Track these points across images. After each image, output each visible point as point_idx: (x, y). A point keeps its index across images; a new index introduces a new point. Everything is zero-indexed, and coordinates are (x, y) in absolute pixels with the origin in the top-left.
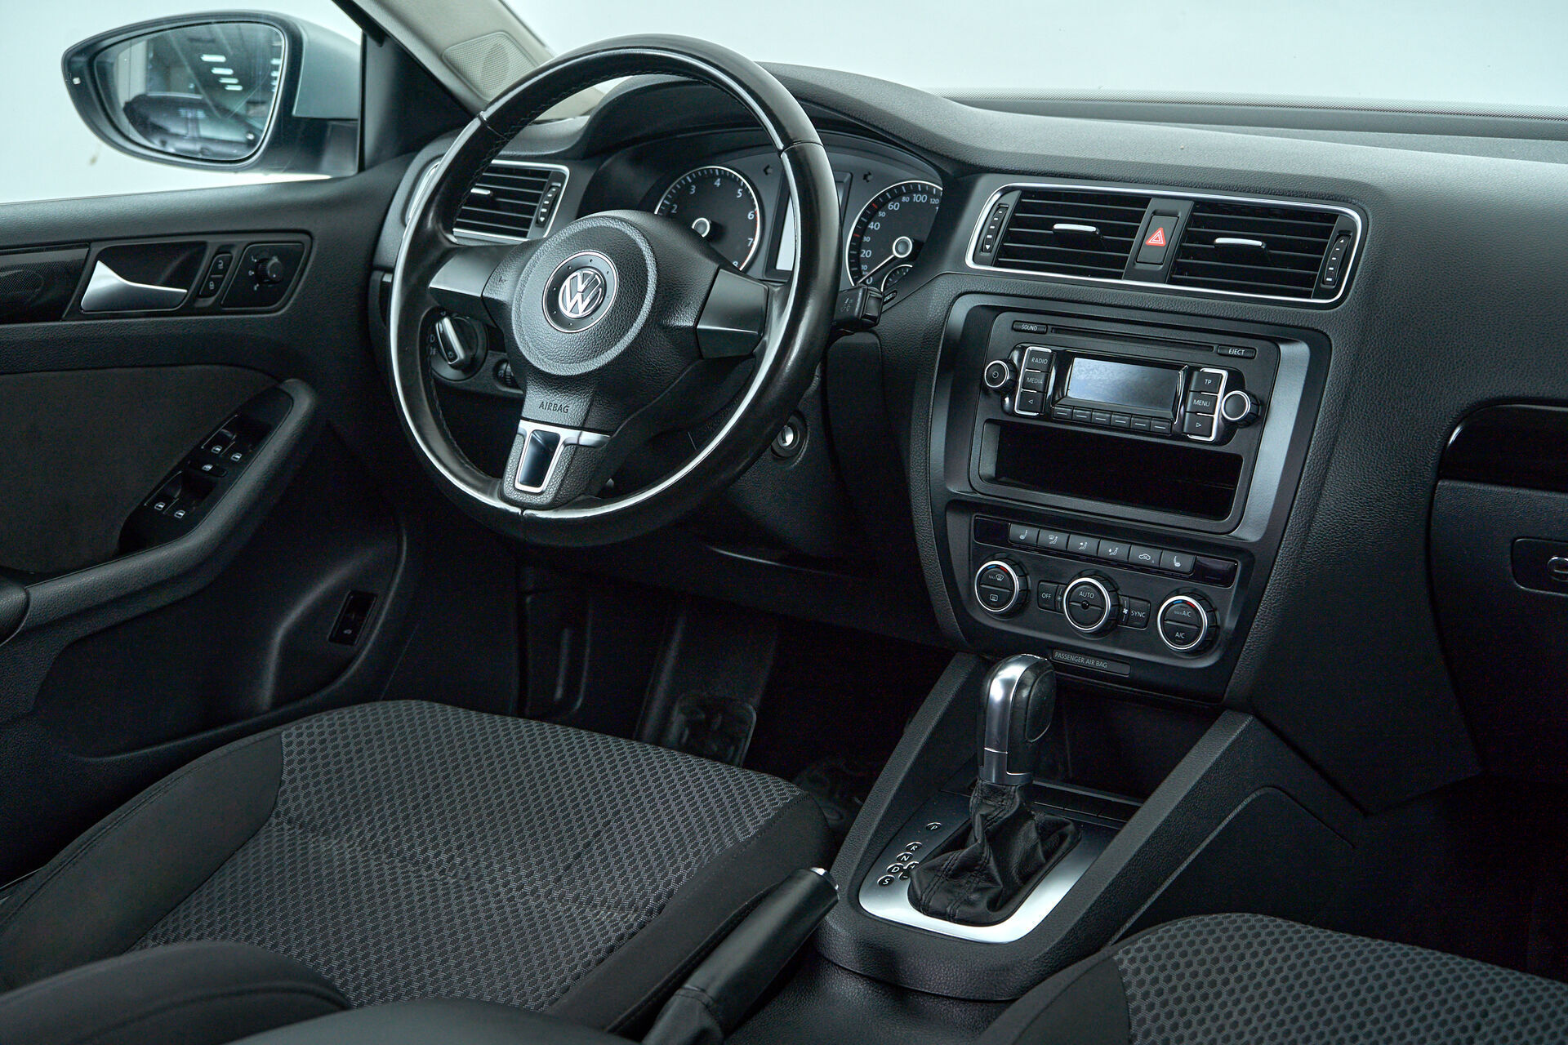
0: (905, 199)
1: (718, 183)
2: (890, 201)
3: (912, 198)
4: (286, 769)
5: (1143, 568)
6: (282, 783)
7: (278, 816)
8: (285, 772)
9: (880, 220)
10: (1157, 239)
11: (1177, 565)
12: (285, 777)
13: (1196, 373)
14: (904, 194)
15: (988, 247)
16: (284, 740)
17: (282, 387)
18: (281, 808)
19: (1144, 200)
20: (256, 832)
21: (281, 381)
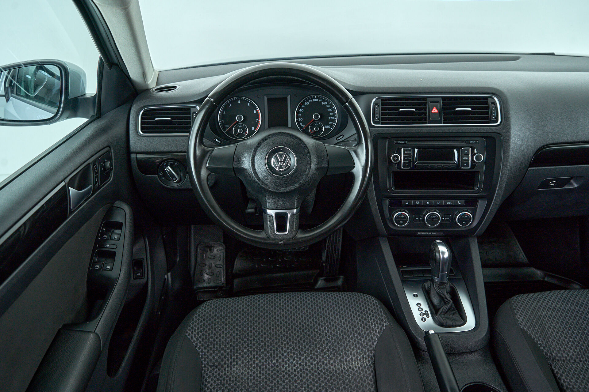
0: (310, 101)
1: (239, 102)
2: (305, 102)
3: (313, 100)
4: (197, 348)
5: (449, 206)
6: (199, 354)
7: (205, 366)
8: (198, 349)
9: (303, 108)
10: (435, 110)
11: (460, 203)
12: (198, 351)
13: (460, 150)
14: (310, 99)
15: (377, 118)
16: (190, 337)
17: (115, 205)
18: (205, 363)
19: (424, 99)
20: (202, 377)
21: (113, 203)
